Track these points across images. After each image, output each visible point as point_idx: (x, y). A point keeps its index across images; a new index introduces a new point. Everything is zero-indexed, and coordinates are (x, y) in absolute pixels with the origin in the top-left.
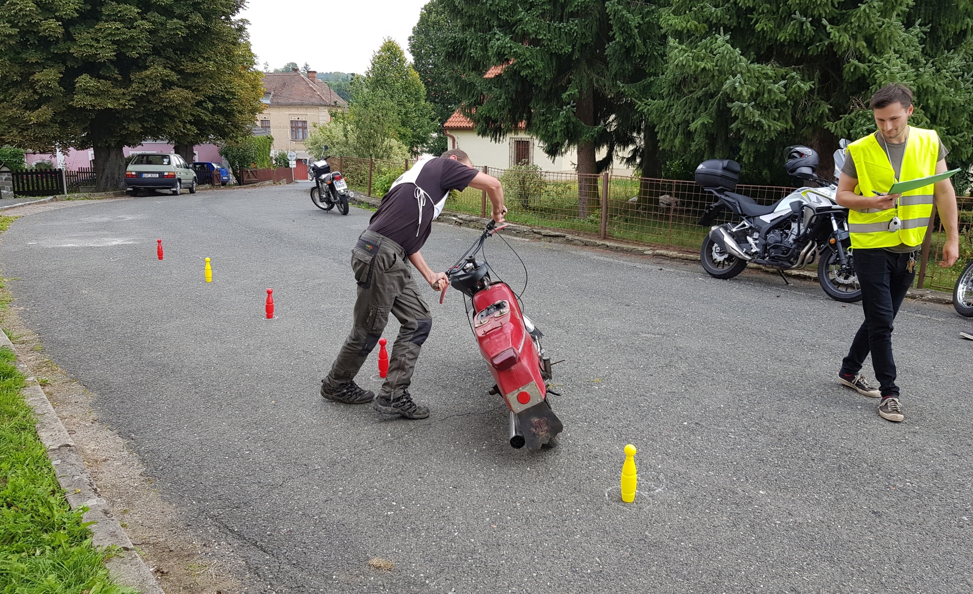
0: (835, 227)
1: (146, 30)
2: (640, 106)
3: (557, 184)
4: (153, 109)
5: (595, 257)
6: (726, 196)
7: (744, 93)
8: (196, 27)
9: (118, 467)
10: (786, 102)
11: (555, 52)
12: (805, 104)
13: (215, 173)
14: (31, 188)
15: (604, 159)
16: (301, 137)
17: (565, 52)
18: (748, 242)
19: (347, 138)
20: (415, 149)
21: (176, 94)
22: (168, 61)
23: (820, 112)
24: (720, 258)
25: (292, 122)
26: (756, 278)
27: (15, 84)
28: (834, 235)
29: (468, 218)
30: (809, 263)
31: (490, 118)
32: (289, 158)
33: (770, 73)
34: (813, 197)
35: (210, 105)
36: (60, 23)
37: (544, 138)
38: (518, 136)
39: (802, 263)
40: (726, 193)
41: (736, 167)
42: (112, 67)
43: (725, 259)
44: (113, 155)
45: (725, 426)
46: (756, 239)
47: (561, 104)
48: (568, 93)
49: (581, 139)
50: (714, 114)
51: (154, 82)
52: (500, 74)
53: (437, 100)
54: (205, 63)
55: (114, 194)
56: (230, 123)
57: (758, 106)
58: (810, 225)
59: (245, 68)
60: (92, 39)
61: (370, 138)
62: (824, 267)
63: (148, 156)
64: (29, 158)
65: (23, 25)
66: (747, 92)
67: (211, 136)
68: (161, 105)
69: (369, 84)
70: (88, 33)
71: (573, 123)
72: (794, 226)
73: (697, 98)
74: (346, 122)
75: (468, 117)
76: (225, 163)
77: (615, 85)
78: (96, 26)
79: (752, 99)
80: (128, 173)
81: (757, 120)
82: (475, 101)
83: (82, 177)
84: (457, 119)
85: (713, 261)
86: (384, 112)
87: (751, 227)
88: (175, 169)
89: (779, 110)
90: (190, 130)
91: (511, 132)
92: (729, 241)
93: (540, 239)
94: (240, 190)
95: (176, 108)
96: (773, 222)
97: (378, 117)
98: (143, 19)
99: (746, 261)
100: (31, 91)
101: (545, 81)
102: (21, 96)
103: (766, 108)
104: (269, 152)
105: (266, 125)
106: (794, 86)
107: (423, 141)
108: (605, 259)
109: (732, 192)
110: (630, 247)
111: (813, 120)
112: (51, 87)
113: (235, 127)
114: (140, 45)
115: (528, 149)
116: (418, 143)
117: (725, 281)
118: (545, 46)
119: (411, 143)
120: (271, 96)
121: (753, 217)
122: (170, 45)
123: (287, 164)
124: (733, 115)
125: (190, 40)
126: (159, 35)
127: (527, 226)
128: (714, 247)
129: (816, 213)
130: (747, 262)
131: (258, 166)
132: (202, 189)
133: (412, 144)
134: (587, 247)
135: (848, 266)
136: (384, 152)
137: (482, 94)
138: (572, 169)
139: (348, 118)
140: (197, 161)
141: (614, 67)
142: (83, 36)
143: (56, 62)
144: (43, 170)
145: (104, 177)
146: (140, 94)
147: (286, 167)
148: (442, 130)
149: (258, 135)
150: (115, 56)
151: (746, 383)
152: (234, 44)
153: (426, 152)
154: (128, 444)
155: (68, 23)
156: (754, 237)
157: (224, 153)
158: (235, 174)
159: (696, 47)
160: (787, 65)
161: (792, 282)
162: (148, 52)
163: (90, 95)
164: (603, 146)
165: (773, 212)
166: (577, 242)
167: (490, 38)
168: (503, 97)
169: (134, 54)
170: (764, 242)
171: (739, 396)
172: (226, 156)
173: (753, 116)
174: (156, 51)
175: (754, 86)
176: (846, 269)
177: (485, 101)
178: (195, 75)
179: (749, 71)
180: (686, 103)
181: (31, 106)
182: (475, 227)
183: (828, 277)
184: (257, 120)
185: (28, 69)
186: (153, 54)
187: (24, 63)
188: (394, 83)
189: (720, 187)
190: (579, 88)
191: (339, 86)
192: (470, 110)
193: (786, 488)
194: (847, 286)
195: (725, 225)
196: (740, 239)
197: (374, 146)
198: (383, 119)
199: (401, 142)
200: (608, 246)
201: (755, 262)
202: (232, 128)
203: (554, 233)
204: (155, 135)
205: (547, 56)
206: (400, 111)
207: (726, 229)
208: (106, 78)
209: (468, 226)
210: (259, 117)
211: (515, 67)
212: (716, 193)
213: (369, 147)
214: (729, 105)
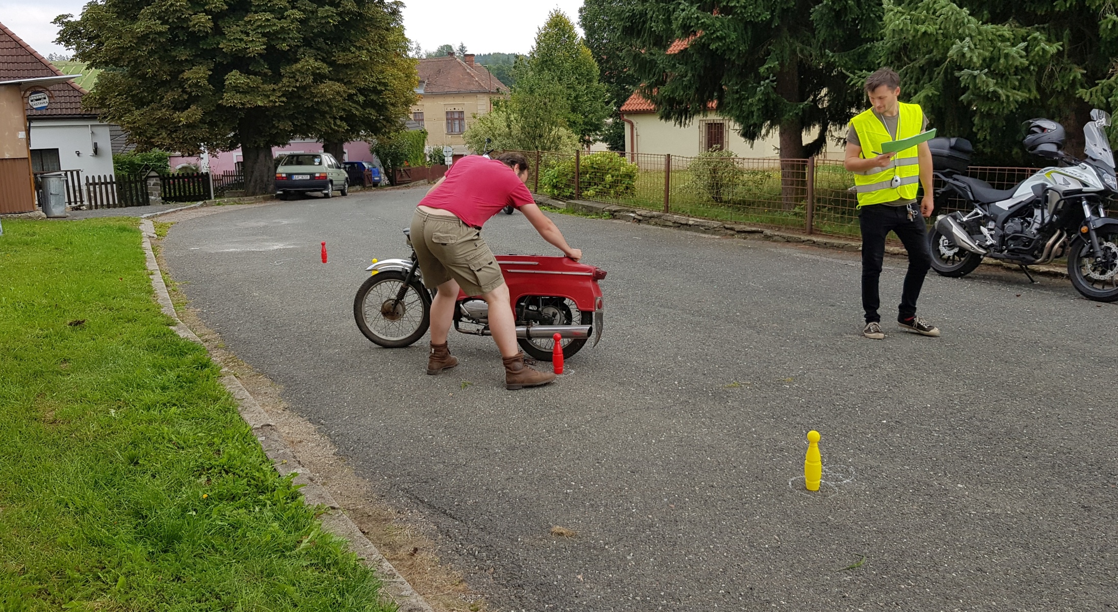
0: (1088, 213)
1: (297, 20)
2: (852, 80)
3: (754, 173)
4: (303, 105)
5: (798, 255)
6: (955, 179)
7: (975, 59)
8: (348, 13)
9: (312, 448)
10: (1028, 68)
11: (751, 21)
12: (1052, 69)
13: (366, 173)
14: (178, 194)
15: (816, 141)
16: (457, 130)
17: (762, 20)
18: (981, 233)
19: (510, 129)
20: (587, 137)
21: (329, 88)
22: (319, 53)
23: (1071, 78)
24: (948, 253)
25: (447, 113)
26: (995, 276)
27: (163, 83)
28: (1087, 223)
29: (649, 214)
30: (1057, 257)
31: (674, 99)
32: (445, 154)
33: (1007, 34)
34: (1059, 179)
35: (361, 99)
36: (210, 17)
37: (738, 119)
38: (708, 118)
39: (1049, 256)
40: (955, 176)
41: (967, 145)
42: (262, 61)
43: (955, 254)
44: (262, 156)
45: (929, 425)
46: (991, 230)
47: (759, 78)
48: (766, 66)
49: (783, 118)
50: (940, 85)
51: (305, 76)
52: (686, 49)
53: (612, 80)
54: (357, 53)
55: (263, 198)
56: (382, 117)
57: (992, 74)
58: (1056, 212)
59: (398, 55)
60: (242, 32)
61: (536, 127)
62: (1076, 260)
63: (298, 156)
64: (172, 162)
65: (173, 21)
66: (978, 57)
67: (363, 133)
68: (312, 100)
69: (533, 66)
70: (237, 26)
71: (773, 100)
72: (1037, 212)
73: (919, 67)
74: (509, 112)
75: (649, 98)
76: (376, 161)
77: (823, 55)
78: (246, 18)
79: (984, 65)
80: (278, 175)
81: (991, 89)
82: (656, 80)
83: (227, 180)
84: (635, 102)
85: (940, 256)
86: (552, 97)
87: (985, 216)
88: (326, 169)
89: (1019, 77)
90: (339, 126)
91: (699, 113)
92: (957, 231)
93: (733, 235)
94: (393, 191)
95: (328, 103)
96: (1011, 210)
97: (545, 104)
98: (293, 8)
99: (980, 255)
100: (180, 90)
101: (739, 54)
102: (169, 96)
103: (1002, 75)
104: (423, 149)
105: (419, 118)
106: (1036, 49)
107: (597, 128)
108: (811, 256)
109: (963, 175)
110: (842, 242)
111: (1063, 88)
112: (200, 86)
113: (388, 122)
114: (291, 36)
115: (722, 133)
116: (590, 131)
117: (955, 280)
118: (738, 14)
119: (582, 131)
120: (425, 85)
121: (988, 204)
122: (321, 34)
123: (443, 161)
124: (962, 85)
125: (342, 28)
126: (310, 24)
127: (718, 221)
128: (942, 239)
129: (1063, 197)
130: (982, 257)
131: (412, 165)
132: (353, 192)
133: (584, 132)
134: (790, 244)
135: (1104, 259)
136: (552, 143)
137: (664, 72)
138: (775, 154)
139: (511, 106)
140: (347, 160)
141: (822, 34)
142: (233, 30)
143: (204, 59)
144: (190, 175)
145: (253, 180)
146: (290, 90)
147: (441, 164)
148: (618, 115)
149: (412, 129)
150: (265, 49)
151: (961, 383)
152: (387, 30)
153: (599, 140)
154: (319, 428)
155: (217, 17)
156: (989, 227)
157: (376, 151)
158: (387, 173)
159: (916, 8)
160: (1029, 23)
161: (1038, 280)
162: (299, 44)
163: (240, 92)
164: (814, 125)
165: (1011, 197)
166: (775, 238)
167: (674, 8)
168: (690, 75)
169: (284, 47)
170: (1001, 233)
171: (950, 396)
172: (378, 154)
173: (987, 86)
174: (307, 42)
175: (988, 51)
176: (1102, 263)
177: (668, 80)
178: (347, 66)
179: (980, 33)
180: (907, 73)
181: (179, 106)
182: (656, 224)
183: (1080, 272)
184: (411, 113)
185: (178, 66)
186: (304, 46)
187: (174, 61)
188: (562, 63)
189: (948, 170)
190: (780, 59)
191: (498, 69)
192: (651, 91)
193: (988, 483)
194: (1104, 283)
195: (953, 214)
196: (972, 229)
197: (541, 136)
198: (551, 106)
199: (570, 131)
200: (814, 242)
201: (991, 257)
202: (385, 123)
203: (749, 229)
204: (304, 131)
205: (741, 25)
206: (570, 94)
207: (955, 218)
208: (255, 74)
209: (649, 223)
210: (413, 109)
211: (703, 40)
212: (943, 178)
213: (534, 139)
214: (957, 74)
